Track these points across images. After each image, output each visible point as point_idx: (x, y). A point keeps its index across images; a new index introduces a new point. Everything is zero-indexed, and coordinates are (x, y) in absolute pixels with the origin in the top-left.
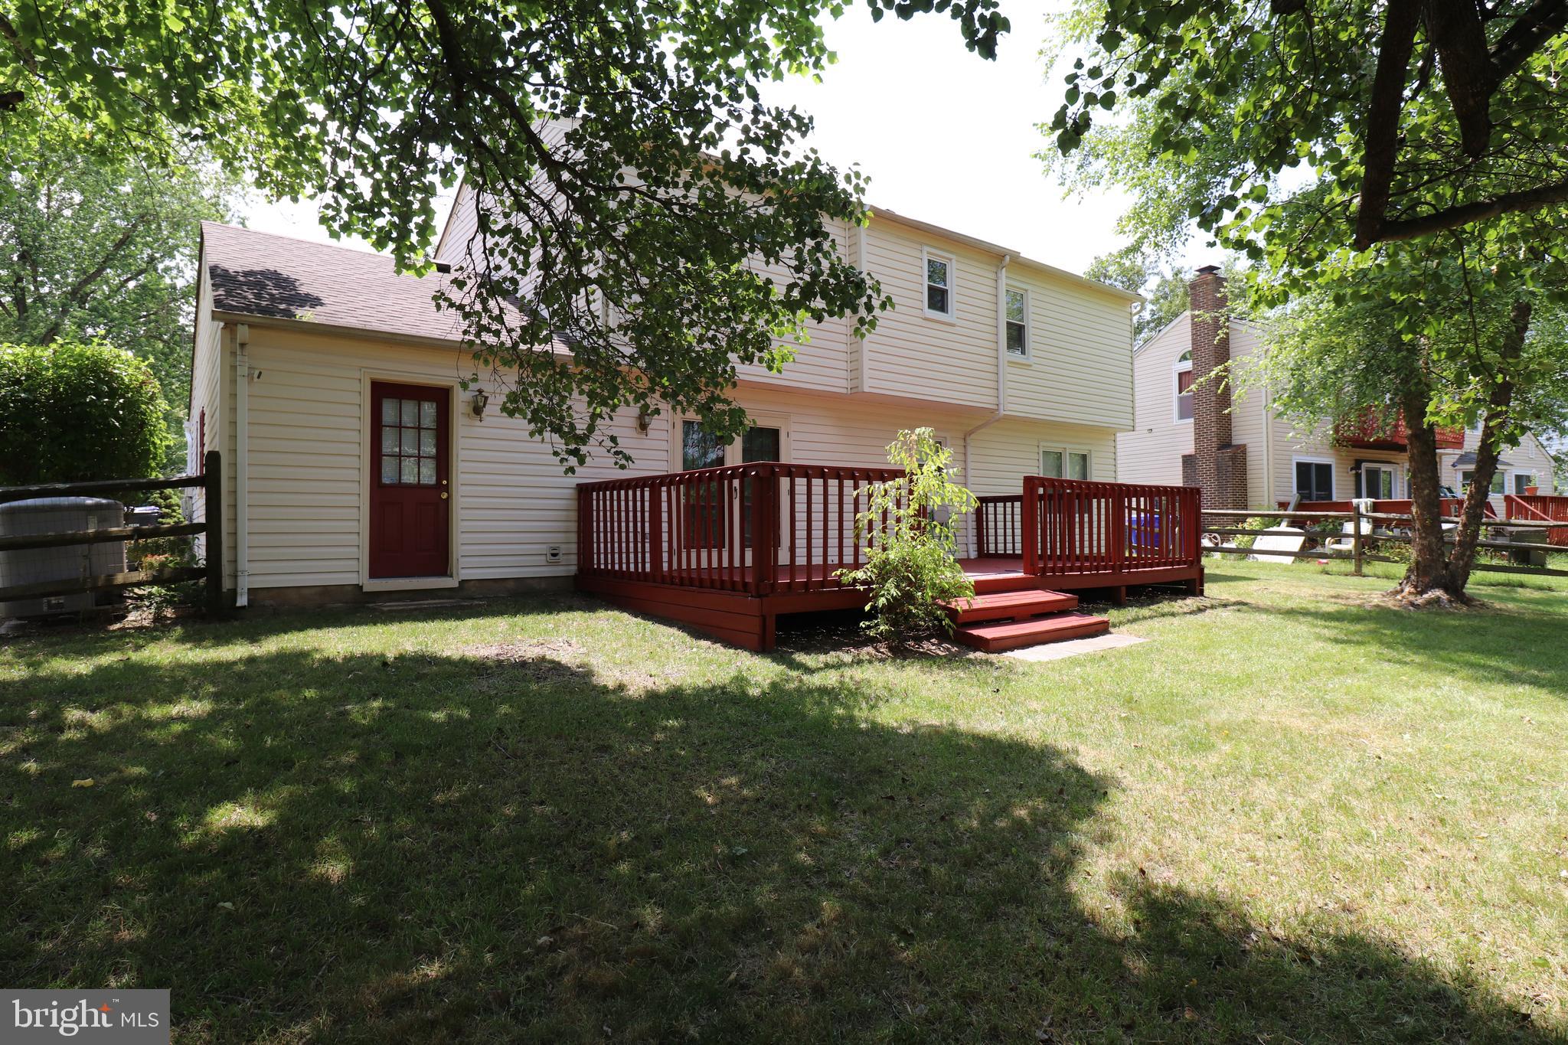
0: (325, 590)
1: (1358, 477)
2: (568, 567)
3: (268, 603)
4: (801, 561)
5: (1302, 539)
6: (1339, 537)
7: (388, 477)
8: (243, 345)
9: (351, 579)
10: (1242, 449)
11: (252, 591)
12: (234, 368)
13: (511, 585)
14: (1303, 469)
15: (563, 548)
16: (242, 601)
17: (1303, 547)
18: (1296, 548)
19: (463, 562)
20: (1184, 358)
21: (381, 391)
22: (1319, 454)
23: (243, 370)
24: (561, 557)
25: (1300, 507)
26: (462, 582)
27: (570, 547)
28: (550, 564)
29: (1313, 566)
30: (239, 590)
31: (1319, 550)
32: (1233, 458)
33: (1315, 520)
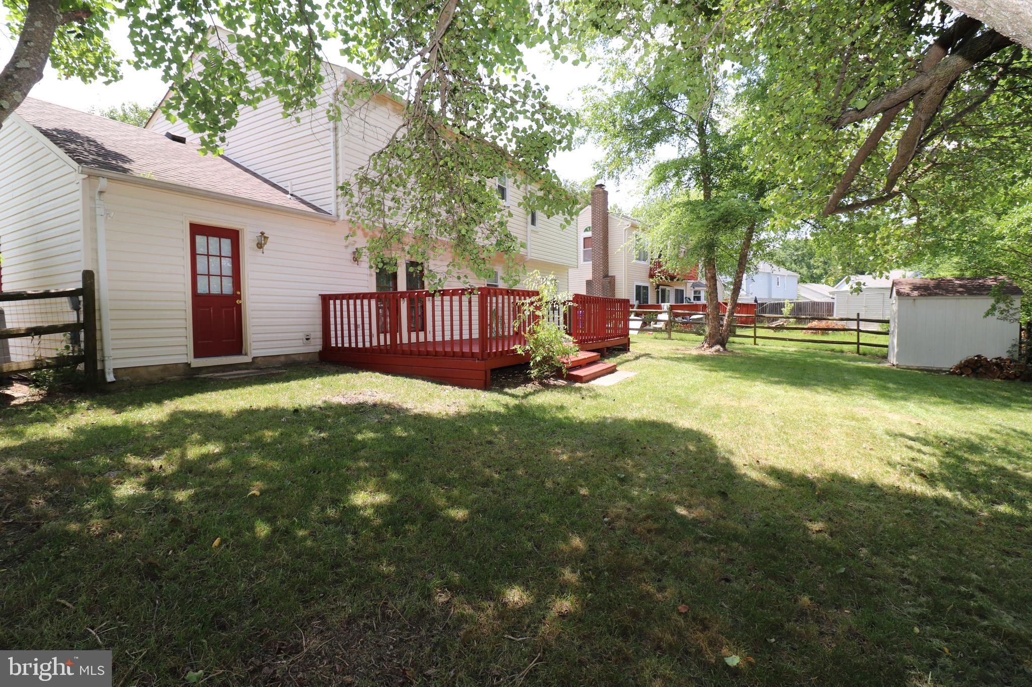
0: (165, 368)
1: (658, 292)
2: (316, 346)
3: (125, 378)
4: (448, 338)
5: (641, 322)
6: (657, 321)
7: (202, 288)
8: (101, 192)
9: (182, 359)
10: (613, 278)
11: (115, 371)
12: (94, 210)
13: (282, 359)
14: (638, 288)
15: (312, 336)
16: (110, 378)
17: (642, 327)
18: (639, 327)
19: (254, 345)
20: (586, 230)
21: (196, 230)
22: (643, 281)
23: (99, 211)
24: (311, 340)
25: (639, 307)
26: (254, 358)
27: (317, 334)
28: (305, 345)
29: (646, 335)
30: (107, 370)
31: (648, 327)
32: (610, 283)
33: (645, 313)
